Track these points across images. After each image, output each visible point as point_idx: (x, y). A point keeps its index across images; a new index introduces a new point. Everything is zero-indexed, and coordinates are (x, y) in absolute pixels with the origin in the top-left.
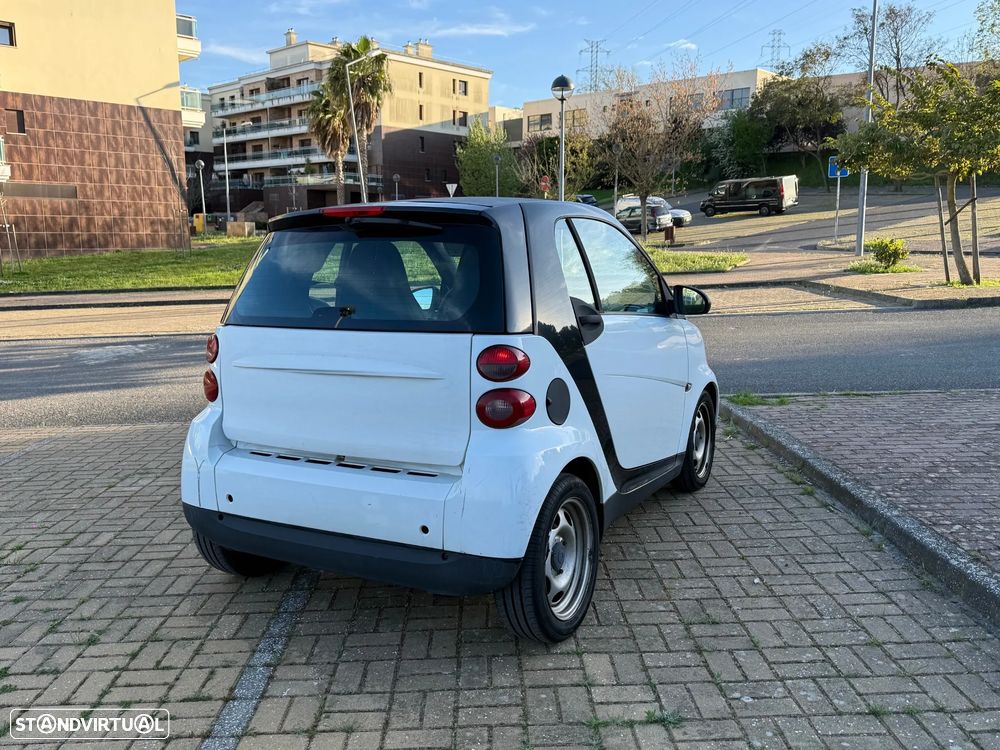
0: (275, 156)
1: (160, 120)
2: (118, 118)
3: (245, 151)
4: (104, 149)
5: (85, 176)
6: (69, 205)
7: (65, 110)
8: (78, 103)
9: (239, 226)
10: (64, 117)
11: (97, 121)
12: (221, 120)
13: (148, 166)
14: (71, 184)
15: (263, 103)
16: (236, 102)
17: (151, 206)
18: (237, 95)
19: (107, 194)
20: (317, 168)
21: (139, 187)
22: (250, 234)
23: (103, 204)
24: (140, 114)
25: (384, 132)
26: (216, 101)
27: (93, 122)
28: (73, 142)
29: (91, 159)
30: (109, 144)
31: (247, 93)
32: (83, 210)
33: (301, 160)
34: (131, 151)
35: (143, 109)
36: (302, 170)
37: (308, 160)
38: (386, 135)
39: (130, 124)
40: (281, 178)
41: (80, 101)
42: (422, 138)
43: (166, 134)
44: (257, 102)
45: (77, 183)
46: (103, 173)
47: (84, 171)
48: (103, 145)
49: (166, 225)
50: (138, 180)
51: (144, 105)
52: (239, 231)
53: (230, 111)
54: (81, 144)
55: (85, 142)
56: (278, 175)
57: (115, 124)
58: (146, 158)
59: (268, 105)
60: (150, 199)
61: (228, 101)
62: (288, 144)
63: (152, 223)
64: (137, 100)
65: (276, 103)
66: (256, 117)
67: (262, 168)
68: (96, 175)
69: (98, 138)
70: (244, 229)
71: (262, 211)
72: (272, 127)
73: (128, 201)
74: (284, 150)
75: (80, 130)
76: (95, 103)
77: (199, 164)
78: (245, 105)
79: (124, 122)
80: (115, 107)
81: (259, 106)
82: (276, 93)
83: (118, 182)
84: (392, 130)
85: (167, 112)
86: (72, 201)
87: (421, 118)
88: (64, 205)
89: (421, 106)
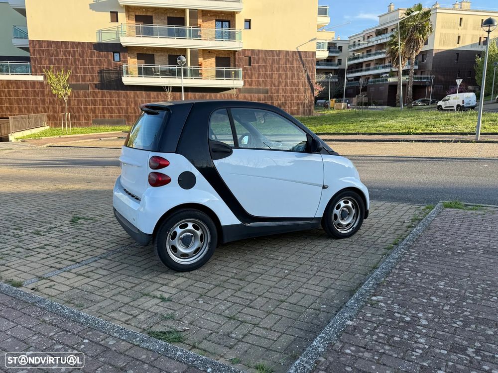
0: (376, 68)
1: (306, 57)
2: (288, 57)
3: (362, 67)
4: (281, 72)
5: (272, 84)
6: (265, 96)
7: (267, 55)
8: (272, 51)
9: (339, 105)
10: (266, 58)
11: (279, 59)
12: (353, 52)
13: (298, 78)
14: (267, 87)
15: (373, 42)
16: (360, 43)
17: (298, 97)
18: (362, 39)
19: (280, 91)
20: (396, 73)
21: (294, 88)
22: (344, 108)
23: (278, 96)
24: (298, 55)
25: (434, 52)
26: (352, 43)
27: (278, 60)
28: (269, 69)
29: (275, 76)
30: (283, 69)
31: (366, 38)
32: (270, 99)
33: (388, 70)
34: (292, 72)
35: (299, 52)
36: (388, 75)
37: (391, 70)
38: (435, 54)
39: (293, 59)
40: (377, 79)
41: (274, 51)
42: (458, 54)
43: (308, 63)
44: (370, 42)
45: (269, 87)
46: (280, 82)
47: (272, 82)
48: (281, 69)
49: (304, 105)
50: (294, 85)
51: (300, 49)
52: (339, 107)
53: (357, 48)
54: (272, 70)
55: (274, 69)
56: (375, 78)
57: (287, 60)
58: (298, 74)
59: (375, 43)
60: (298, 93)
61: (357, 43)
62: (384, 62)
63: (298, 104)
64: (297, 48)
65: (379, 42)
66: (368, 51)
67: (369, 75)
68: (277, 84)
69: (279, 66)
70: (341, 106)
71: (365, 96)
72: (375, 54)
73: (288, 94)
74: (381, 65)
75: (272, 64)
76: (279, 51)
77: (330, 76)
78: (364, 44)
79: (290, 59)
80: (287, 52)
81: (371, 44)
82: (380, 37)
83: (285, 86)
84: (440, 51)
85: (309, 52)
86: (266, 95)
87: (458, 43)
88: (263, 97)
89: (459, 37)
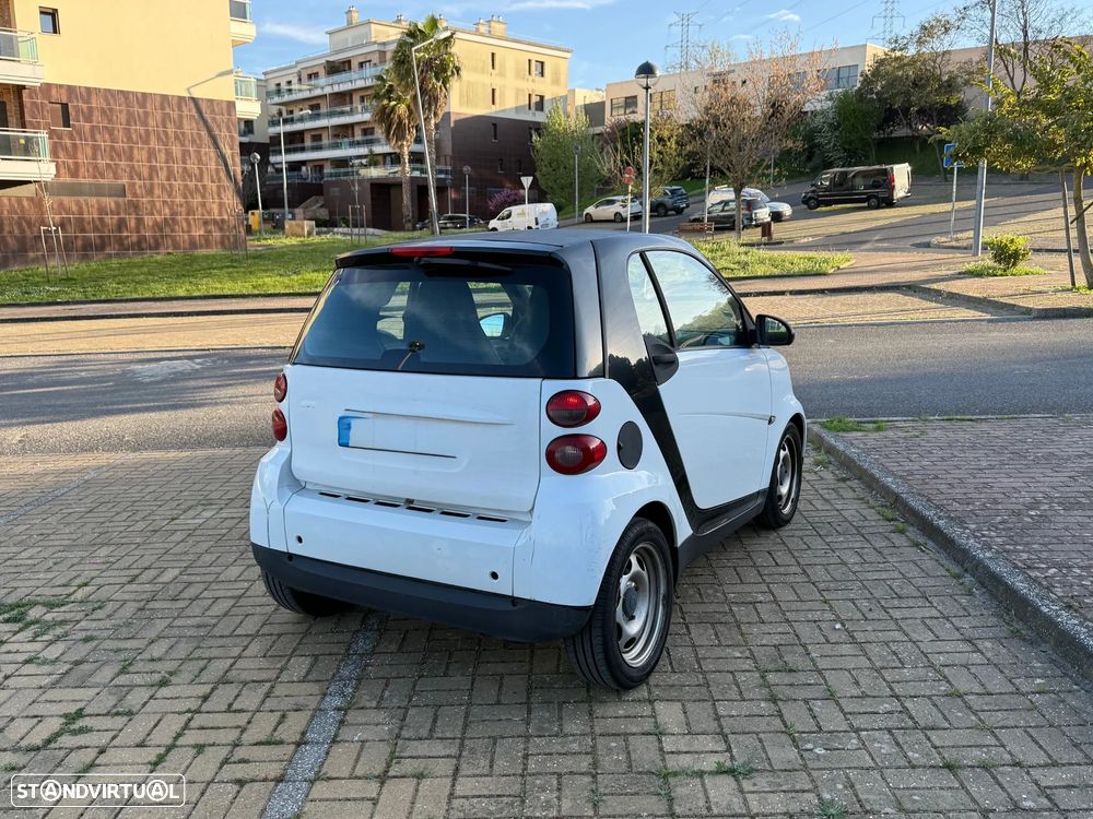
0: (336, 146)
1: (213, 111)
2: (167, 111)
3: (303, 141)
4: (153, 143)
5: (134, 173)
6: (117, 204)
7: (112, 101)
8: (125, 94)
9: (298, 225)
10: (111, 110)
11: (146, 113)
12: (278, 107)
13: (200, 161)
14: (119, 182)
15: (322, 88)
16: (293, 87)
17: (204, 205)
18: (295, 80)
19: (157, 191)
20: (381, 158)
21: (191, 184)
22: (310, 234)
23: (152, 203)
24: (192, 105)
25: (452, 119)
26: (272, 87)
27: (142, 115)
28: (121, 135)
29: (140, 155)
30: (159, 139)
31: (304, 77)
32: (132, 209)
33: (363, 151)
34: (183, 145)
35: (194, 100)
36: (364, 161)
37: (371, 151)
38: (456, 122)
39: (181, 117)
40: (342, 170)
41: (128, 92)
42: (495, 125)
43: (219, 126)
44: (316, 87)
45: (125, 181)
46: (152, 169)
47: (133, 167)
48: (153, 139)
49: (220, 224)
50: (190, 177)
51: (197, 93)
52: (299, 231)
53: (287, 98)
54: (130, 139)
55: (134, 136)
56: (338, 166)
57: (166, 117)
58: (198, 152)
59: (328, 90)
60: (203, 197)
61: (284, 86)
62: (350, 132)
63: (206, 223)
64: (188, 89)
65: (336, 89)
66: (314, 104)
67: (322, 160)
68: (145, 173)
69: (147, 132)
70: (303, 228)
71: (321, 207)
72: (331, 115)
73: (179, 200)
74: (346, 140)
75: (128, 123)
76: (144, 94)
77: (255, 157)
78: (303, 91)
79: (175, 115)
80: (164, 98)
81: (318, 92)
82: (336, 78)
83: (168, 179)
84: (463, 117)
85: (220, 102)
86: (121, 200)
87: (493, 103)
88: (113, 205)
89: (493, 90)
